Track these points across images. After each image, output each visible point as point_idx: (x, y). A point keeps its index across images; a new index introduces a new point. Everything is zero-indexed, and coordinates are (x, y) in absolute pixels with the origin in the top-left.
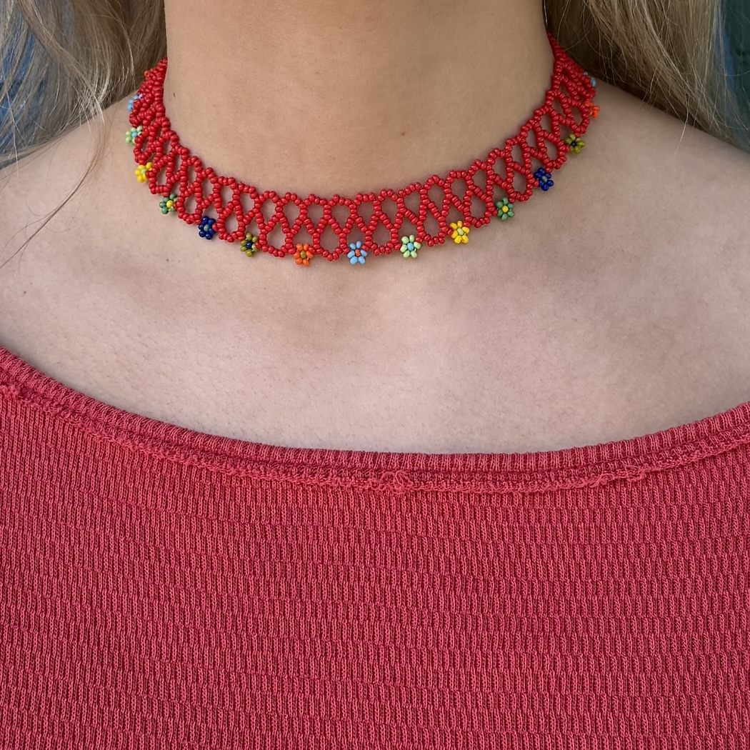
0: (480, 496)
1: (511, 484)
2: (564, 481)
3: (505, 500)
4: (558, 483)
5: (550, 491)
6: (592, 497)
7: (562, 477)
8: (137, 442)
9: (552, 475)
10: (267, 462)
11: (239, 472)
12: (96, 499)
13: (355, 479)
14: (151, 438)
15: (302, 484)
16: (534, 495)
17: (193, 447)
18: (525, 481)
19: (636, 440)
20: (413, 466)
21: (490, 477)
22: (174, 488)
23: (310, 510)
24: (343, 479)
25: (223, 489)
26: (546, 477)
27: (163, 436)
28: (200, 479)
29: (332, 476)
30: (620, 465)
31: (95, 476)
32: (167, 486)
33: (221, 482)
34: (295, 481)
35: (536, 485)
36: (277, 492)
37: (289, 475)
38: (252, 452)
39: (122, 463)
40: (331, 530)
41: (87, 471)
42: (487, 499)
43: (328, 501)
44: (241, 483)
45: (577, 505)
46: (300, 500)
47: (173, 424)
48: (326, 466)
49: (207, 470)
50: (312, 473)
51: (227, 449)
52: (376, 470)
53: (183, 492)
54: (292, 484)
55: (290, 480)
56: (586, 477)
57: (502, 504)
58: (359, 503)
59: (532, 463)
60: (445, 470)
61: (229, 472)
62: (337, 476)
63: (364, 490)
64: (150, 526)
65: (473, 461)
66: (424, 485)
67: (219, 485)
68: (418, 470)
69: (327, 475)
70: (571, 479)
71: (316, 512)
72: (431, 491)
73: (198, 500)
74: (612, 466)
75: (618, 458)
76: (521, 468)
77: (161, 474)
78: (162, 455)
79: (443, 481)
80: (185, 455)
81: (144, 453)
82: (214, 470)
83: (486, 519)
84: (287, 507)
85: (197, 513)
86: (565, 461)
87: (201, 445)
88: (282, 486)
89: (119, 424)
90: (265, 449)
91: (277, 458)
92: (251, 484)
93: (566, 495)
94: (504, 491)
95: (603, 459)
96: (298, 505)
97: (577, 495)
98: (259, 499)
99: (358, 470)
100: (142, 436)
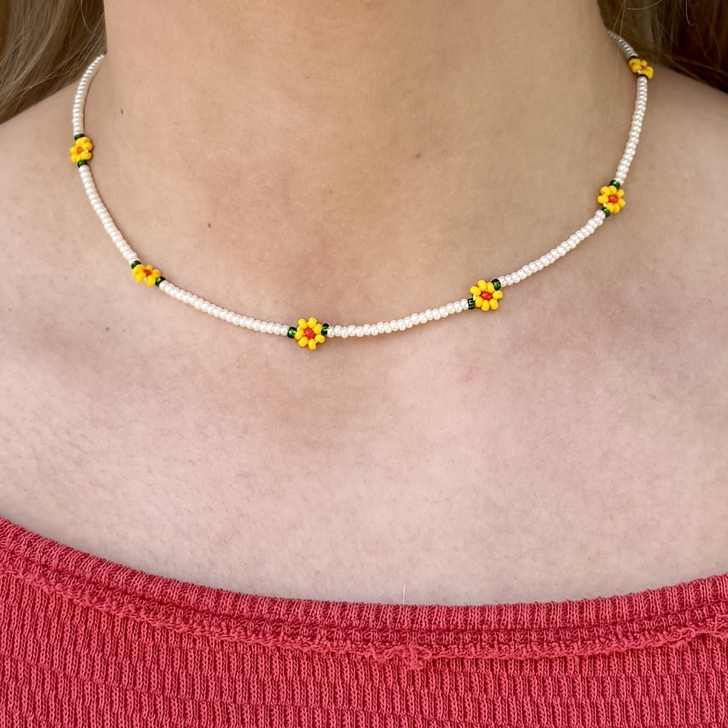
0: (522, 662)
1: (563, 645)
2: (635, 638)
3: (557, 665)
4: (626, 641)
5: (617, 652)
7: (633, 633)
8: (52, 582)
9: (619, 630)
10: (231, 617)
11: (192, 630)
13: (352, 643)
14: (72, 576)
15: (278, 649)
16: (595, 659)
17: (129, 591)
18: (583, 640)
20: (430, 624)
21: (534, 636)
22: (103, 648)
23: (290, 684)
24: (335, 644)
25: (171, 651)
26: (611, 632)
28: (139, 637)
29: (320, 640)
30: (711, 612)
32: (94, 645)
33: (167, 643)
34: (270, 645)
35: (598, 645)
36: (243, 658)
37: (260, 636)
38: (210, 602)
39: (33, 608)
40: (318, 712)
42: (531, 666)
43: (314, 671)
44: (195, 644)
45: (654, 670)
46: (276, 671)
48: (311, 624)
49: (148, 624)
50: (292, 634)
51: (175, 598)
52: (381, 630)
53: (116, 654)
55: (262, 643)
56: (665, 632)
57: (551, 672)
58: (357, 675)
59: (591, 615)
60: (473, 629)
62: (327, 638)
63: (364, 657)
64: (69, 700)
65: (511, 615)
66: (446, 651)
67: (165, 646)
68: (437, 629)
69: (313, 637)
70: (644, 635)
71: (297, 685)
72: (455, 658)
73: (136, 666)
74: (699, 614)
75: (708, 602)
76: (575, 622)
77: (86, 628)
78: (87, 601)
79: (472, 644)
80: (119, 604)
81: (62, 596)
82: (157, 625)
83: (530, 694)
84: (257, 679)
85: (135, 685)
86: (636, 610)
87: (140, 590)
88: (251, 649)
89: (30, 554)
90: (227, 597)
91: (245, 611)
92: (209, 645)
93: (638, 657)
94: (553, 654)
95: (687, 605)
96: (273, 676)
97: (653, 656)
98: (219, 666)
99: (355, 631)
100: (60, 572)
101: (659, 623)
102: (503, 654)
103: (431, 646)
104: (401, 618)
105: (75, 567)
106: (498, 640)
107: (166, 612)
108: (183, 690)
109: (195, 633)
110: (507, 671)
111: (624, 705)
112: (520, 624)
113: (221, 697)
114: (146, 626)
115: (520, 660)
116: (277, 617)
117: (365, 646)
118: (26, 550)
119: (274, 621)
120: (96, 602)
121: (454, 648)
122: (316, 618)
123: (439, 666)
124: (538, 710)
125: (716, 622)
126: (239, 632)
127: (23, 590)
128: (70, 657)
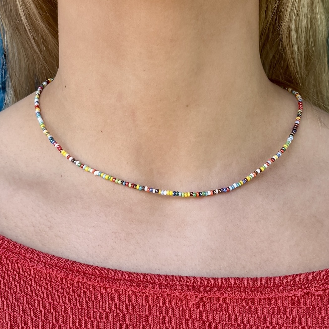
0: (237, 300)
1: (253, 293)
2: (282, 292)
3: (250, 301)
4: (278, 293)
5: (274, 298)
6: (296, 301)
7: (281, 290)
8: (48, 269)
9: (276, 289)
10: (121, 280)
12: (25, 298)
13: (169, 290)
14: (56, 266)
15: (139, 292)
16: (265, 300)
17: (79, 271)
18: (261, 292)
19: (320, 272)
20: (201, 283)
21: (242, 290)
22: (69, 293)
23: (144, 306)
24: (163, 290)
25: (96, 294)
26: (272, 290)
27: (63, 265)
28: (84, 288)
29: (157, 289)
30: (311, 285)
31: (25, 286)
32: (65, 292)
33: (95, 290)
34: (136, 290)
35: (267, 294)
36: (125, 296)
37: (133, 287)
38: (112, 275)
39: (40, 279)
40: (155, 317)
41: (20, 283)
42: (240, 302)
43: (154, 301)
44: (106, 291)
45: (289, 305)
47: (68, 259)
48: (153, 283)
49: (87, 283)
50: (145, 286)
51: (98, 273)
52: (181, 285)
53: (74, 295)
54: (134, 292)
55: (133, 290)
56: (294, 291)
57: (248, 304)
58: (171, 303)
59: (265, 283)
60: (218, 286)
61: (99, 285)
62: (160, 288)
63: (174, 296)
64: (55, 313)
65: (233, 281)
66: (207, 294)
67: (94, 292)
68: (204, 286)
69: (154, 288)
70: (285, 291)
71: (147, 307)
72: (210, 297)
73: (82, 300)
74: (307, 285)
75: (310, 281)
76: (258, 285)
77: (62, 286)
78: (63, 275)
79: (217, 292)
80: (75, 276)
81: (52, 274)
82: (91, 283)
83: (239, 312)
84: (131, 304)
85: (82, 307)
86: (283, 282)
87: (84, 270)
88: (128, 293)
89: (38, 259)
90: (119, 272)
91: (127, 277)
92: (112, 291)
93: (283, 300)
94: (249, 297)
95: (302, 281)
96: (137, 303)
97: (288, 300)
98: (116, 299)
99: (171, 285)
100: (51, 265)
101: (291, 287)
102: (230, 296)
103: (201, 292)
104: (189, 281)
105: (57, 263)
106: (228, 291)
107: (94, 278)
108: (101, 308)
109: (106, 287)
110: (231, 303)
111: (277, 318)
112: (236, 285)
113: (117, 311)
114: (86, 284)
115: (236, 299)
116: (139, 280)
117: (175, 291)
118: (37, 257)
119: (138, 281)
120: (66, 275)
121: (210, 293)
122: (155, 280)
123: (204, 300)
124: (242, 318)
125: (314, 288)
126: (124, 286)
127: (36, 273)
128: (56, 297)
